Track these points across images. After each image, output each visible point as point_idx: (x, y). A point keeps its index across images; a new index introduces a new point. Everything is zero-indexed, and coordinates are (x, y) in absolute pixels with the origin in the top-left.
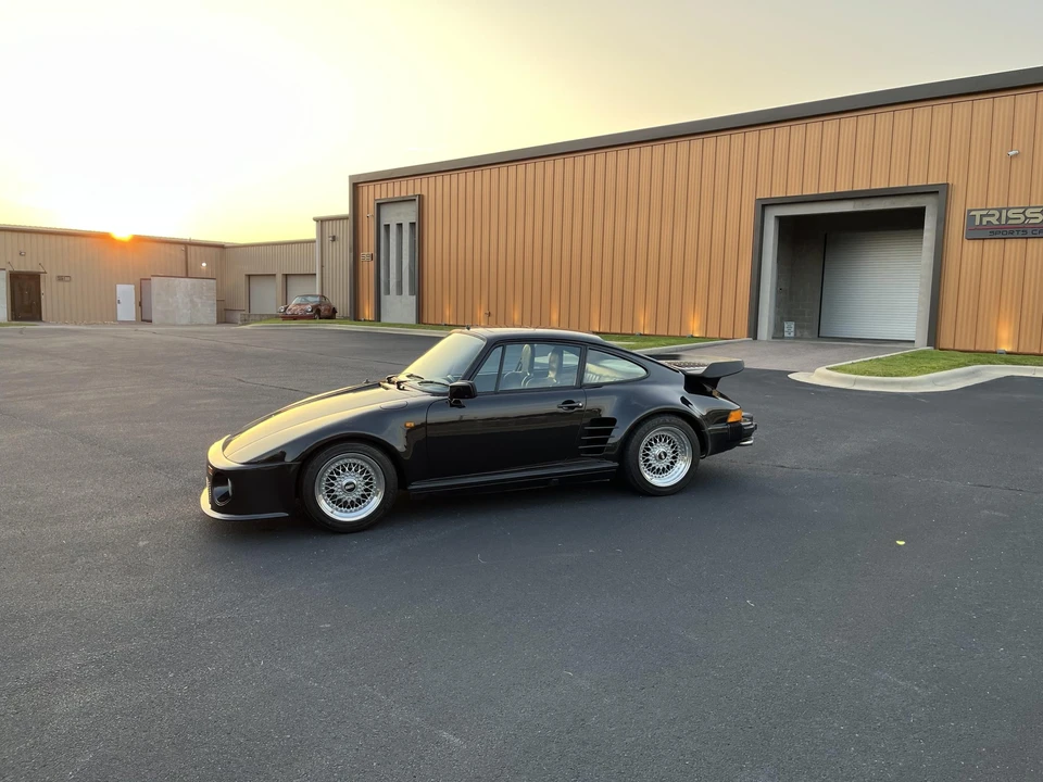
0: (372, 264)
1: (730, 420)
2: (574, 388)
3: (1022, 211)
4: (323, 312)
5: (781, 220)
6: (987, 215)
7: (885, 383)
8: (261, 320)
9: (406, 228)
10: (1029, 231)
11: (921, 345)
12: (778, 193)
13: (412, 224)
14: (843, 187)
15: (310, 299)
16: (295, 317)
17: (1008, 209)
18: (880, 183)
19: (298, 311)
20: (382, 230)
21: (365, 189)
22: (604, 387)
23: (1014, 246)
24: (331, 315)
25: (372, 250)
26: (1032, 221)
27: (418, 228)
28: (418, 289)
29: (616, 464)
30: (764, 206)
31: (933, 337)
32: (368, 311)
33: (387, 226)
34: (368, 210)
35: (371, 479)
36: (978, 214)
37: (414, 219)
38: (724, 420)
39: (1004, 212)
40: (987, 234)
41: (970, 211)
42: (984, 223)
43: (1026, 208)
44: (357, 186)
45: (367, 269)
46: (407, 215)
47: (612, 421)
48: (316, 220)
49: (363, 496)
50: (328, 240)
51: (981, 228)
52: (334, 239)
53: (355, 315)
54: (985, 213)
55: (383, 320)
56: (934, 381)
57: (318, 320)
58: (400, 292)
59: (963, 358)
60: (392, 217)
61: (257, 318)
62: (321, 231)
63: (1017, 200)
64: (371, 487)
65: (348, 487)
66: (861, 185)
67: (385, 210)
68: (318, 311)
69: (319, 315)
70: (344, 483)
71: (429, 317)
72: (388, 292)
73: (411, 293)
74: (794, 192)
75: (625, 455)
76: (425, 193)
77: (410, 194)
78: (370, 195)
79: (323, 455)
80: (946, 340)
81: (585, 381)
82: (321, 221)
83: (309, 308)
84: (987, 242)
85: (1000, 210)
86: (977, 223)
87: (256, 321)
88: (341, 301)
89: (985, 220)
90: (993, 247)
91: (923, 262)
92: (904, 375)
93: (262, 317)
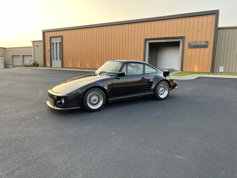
0: (49, 53)
1: (174, 82)
2: (143, 74)
3: (200, 42)
4: (36, 65)
5: (150, 43)
6: (193, 43)
7: (180, 78)
8: (18, 67)
9: (58, 44)
10: (201, 46)
11: (180, 71)
12: (149, 37)
13: (60, 43)
14: (163, 36)
15: (32, 61)
16: (28, 66)
17: (197, 42)
18: (171, 36)
19: (29, 64)
20: (51, 44)
21: (47, 33)
22: (149, 74)
23: (198, 50)
24: (38, 65)
25: (49, 49)
26: (202, 44)
27: (61, 44)
28: (62, 59)
29: (153, 93)
30: (146, 40)
31: (182, 69)
32: (48, 64)
33: (53, 43)
34: (47, 39)
35: (99, 98)
36: (191, 43)
37: (60, 41)
38: (173, 82)
39: (196, 42)
40: (193, 47)
41: (189, 42)
42: (192, 45)
43: (201, 42)
44: (44, 33)
45: (48, 54)
46: (58, 40)
47: (152, 82)
48: (32, 41)
49: (98, 102)
50: (35, 47)
51: (191, 46)
52: (37, 46)
53: (45, 65)
54: (192, 42)
55: (52, 66)
56: (188, 77)
57: (34, 67)
58: (57, 59)
59: (190, 73)
60: (54, 41)
61: (17, 66)
62: (34, 45)
63: (199, 40)
64: (100, 100)
65: (95, 100)
66: (167, 36)
67: (52, 39)
68: (34, 64)
69: (35, 65)
70: (93, 99)
71: (65, 65)
72: (54, 60)
73: (60, 60)
74: (152, 37)
75: (155, 90)
76: (63, 35)
77: (59, 35)
78: (48, 35)
79: (88, 91)
80: (184, 70)
81: (145, 73)
82: (33, 42)
83: (32, 64)
84: (192, 49)
85: (195, 42)
86: (191, 45)
87: (16, 67)
88: (41, 62)
89: (192, 44)
90: (194, 50)
91: (180, 53)
92: (183, 76)
93: (18, 66)
